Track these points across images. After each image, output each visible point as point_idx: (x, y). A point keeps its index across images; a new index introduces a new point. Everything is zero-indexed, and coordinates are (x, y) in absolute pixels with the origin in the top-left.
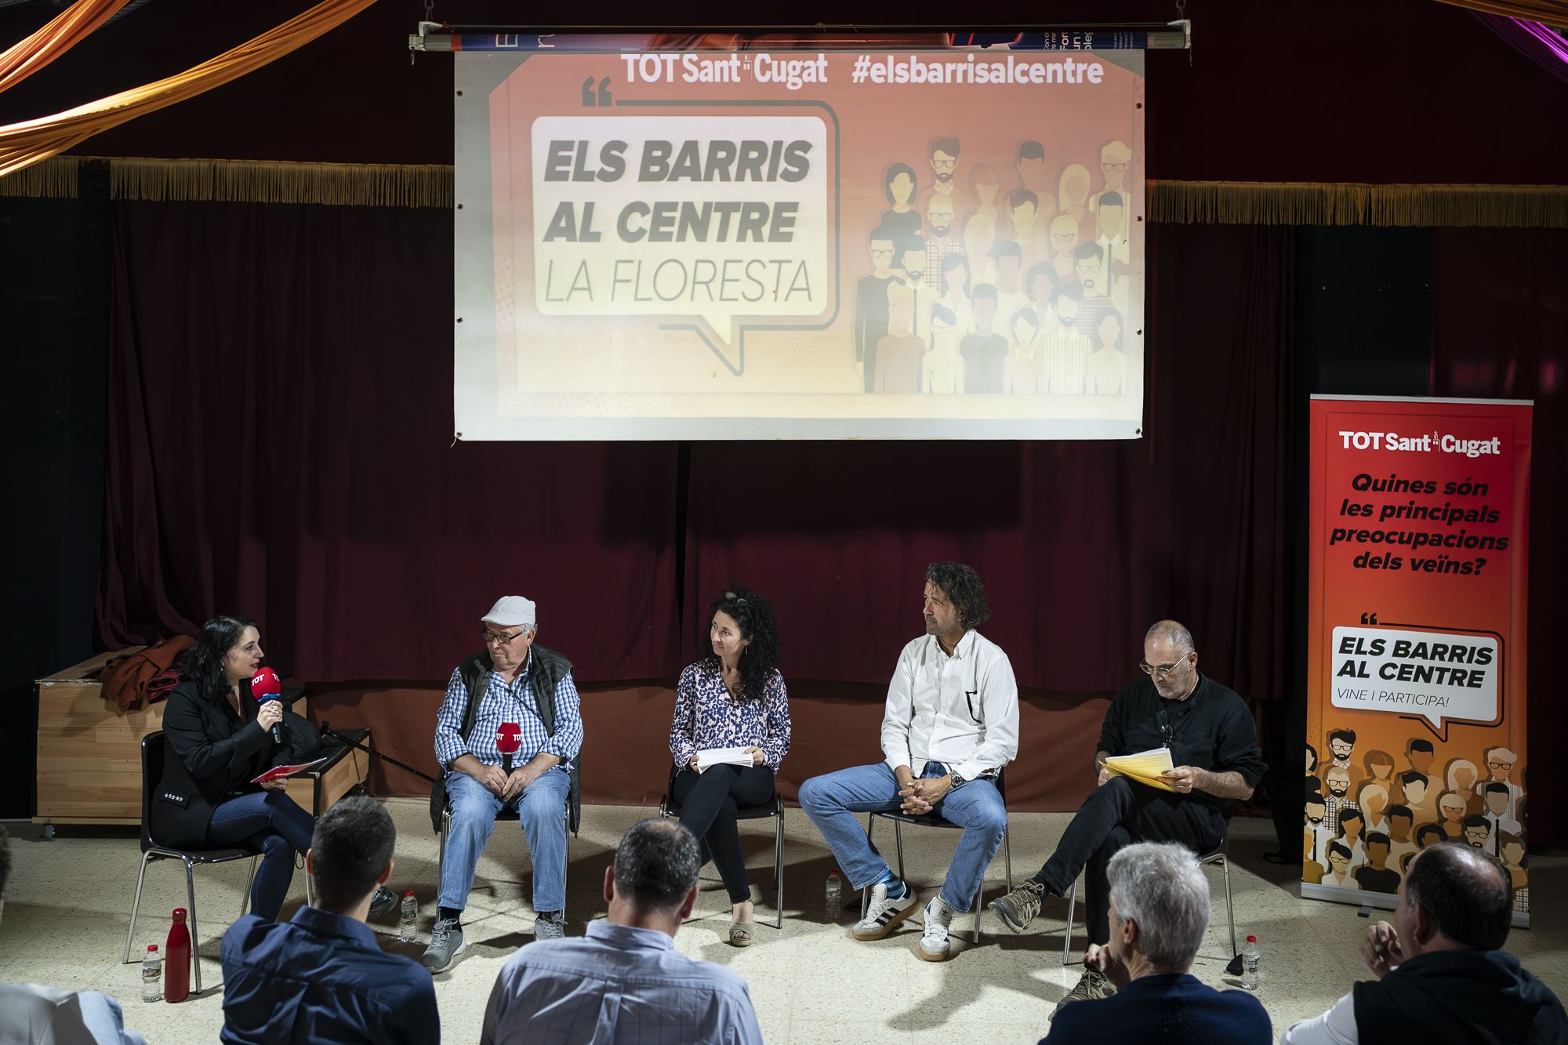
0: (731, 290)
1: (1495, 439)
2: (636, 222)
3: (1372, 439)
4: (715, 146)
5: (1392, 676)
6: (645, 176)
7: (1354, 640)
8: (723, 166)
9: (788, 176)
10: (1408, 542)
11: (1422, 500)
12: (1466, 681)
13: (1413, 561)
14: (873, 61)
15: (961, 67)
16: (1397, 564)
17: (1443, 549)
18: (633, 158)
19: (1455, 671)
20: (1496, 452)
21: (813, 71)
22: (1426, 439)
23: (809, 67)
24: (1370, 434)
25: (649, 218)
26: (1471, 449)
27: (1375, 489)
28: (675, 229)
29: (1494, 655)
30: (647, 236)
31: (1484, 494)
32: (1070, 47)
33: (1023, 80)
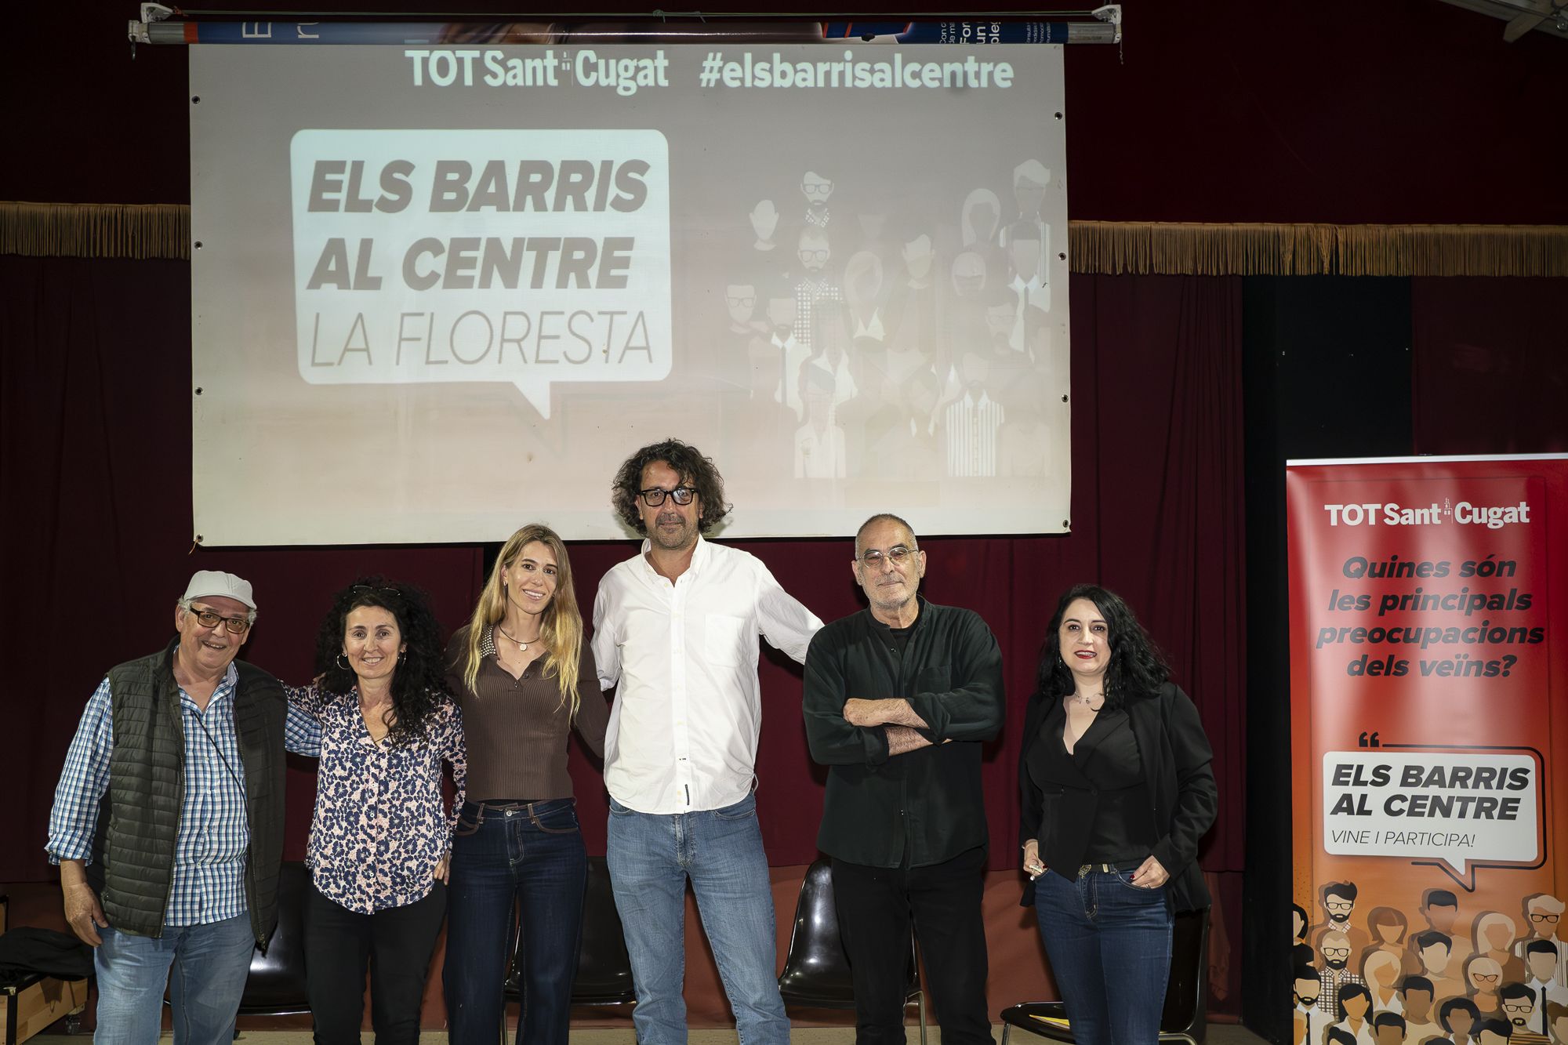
0: (549, 349)
1: (1523, 504)
2: (427, 263)
3: (1366, 512)
4: (527, 167)
5: (1401, 811)
6: (438, 205)
7: (1350, 767)
8: (538, 191)
9: (620, 205)
12: (1496, 813)
14: (725, 60)
15: (836, 68)
16: (1404, 667)
17: (1462, 646)
18: (422, 183)
19: (1482, 800)
20: (1525, 520)
21: (650, 72)
22: (1435, 509)
23: (645, 68)
24: (1363, 505)
25: (444, 258)
26: (1496, 517)
27: (1373, 575)
28: (477, 273)
29: (1531, 777)
30: (441, 281)
31: (1510, 574)
32: (973, 40)
33: (914, 84)
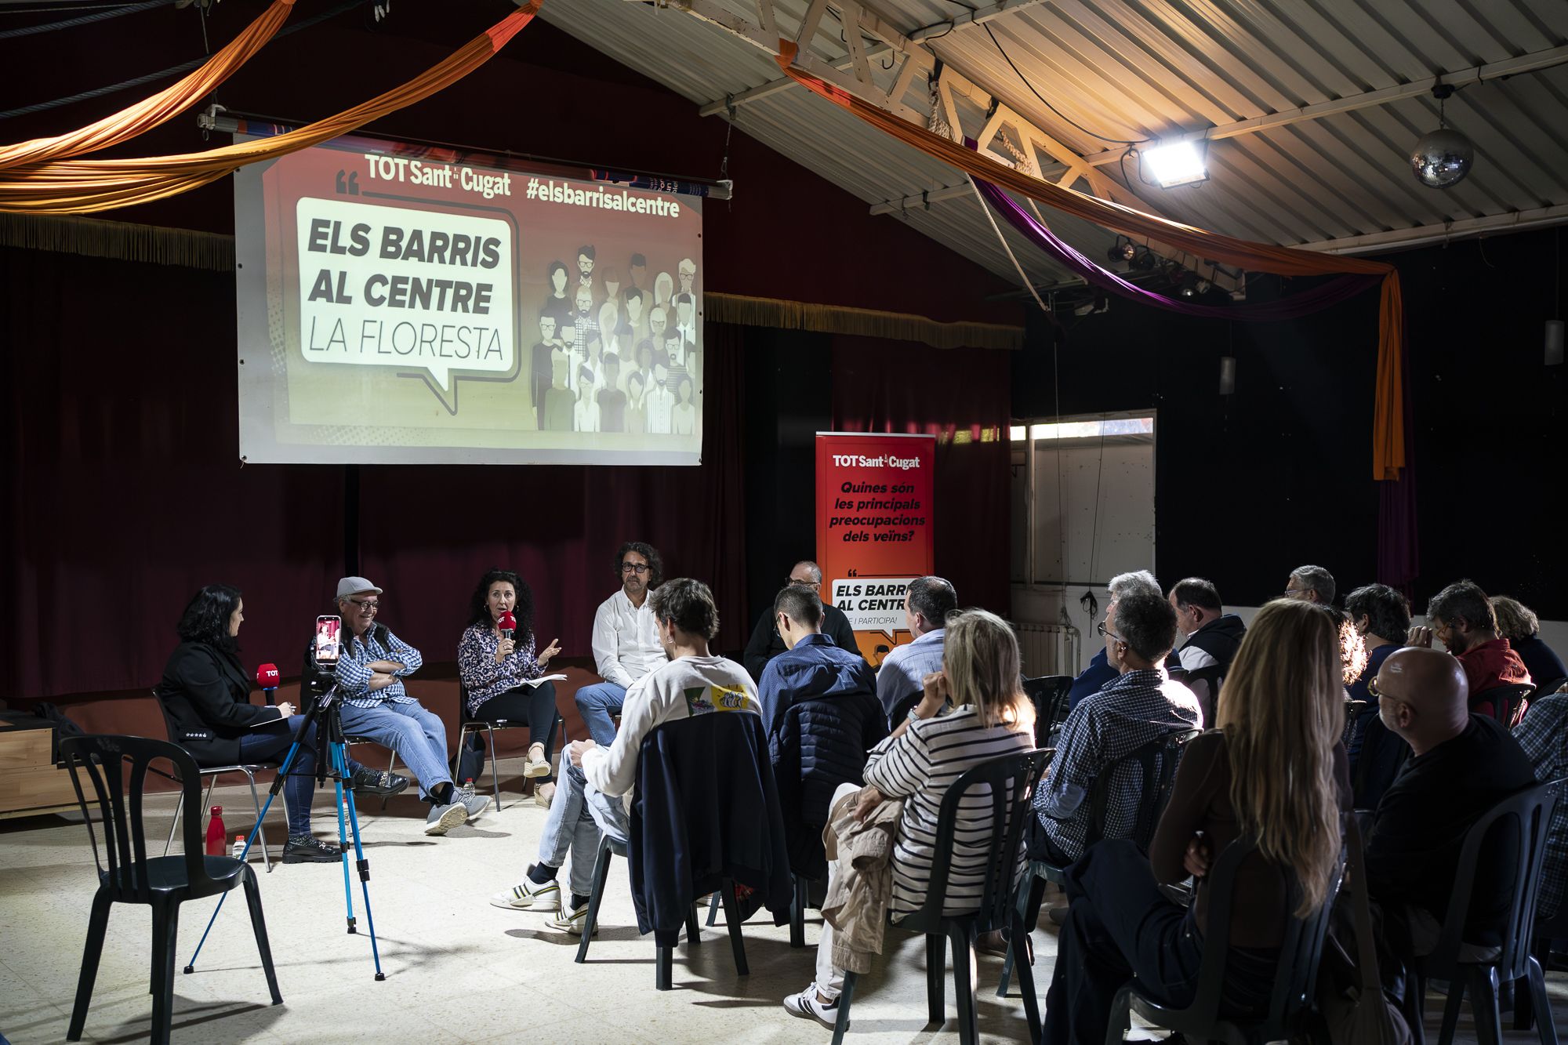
0: (448, 348)
1: (918, 458)
2: (378, 290)
3: (851, 459)
4: (435, 236)
5: (866, 608)
6: (384, 254)
7: (844, 587)
8: (441, 251)
9: (486, 265)
10: (872, 524)
11: (880, 497)
13: (875, 535)
14: (540, 184)
15: (595, 195)
16: (866, 538)
17: (891, 527)
18: (375, 238)
19: (900, 600)
20: (918, 466)
21: (501, 185)
22: (881, 459)
23: (498, 183)
24: (850, 456)
25: (388, 287)
26: (905, 464)
27: (854, 491)
28: (407, 298)
30: (386, 302)
31: (912, 492)
32: (665, 189)
33: (633, 210)
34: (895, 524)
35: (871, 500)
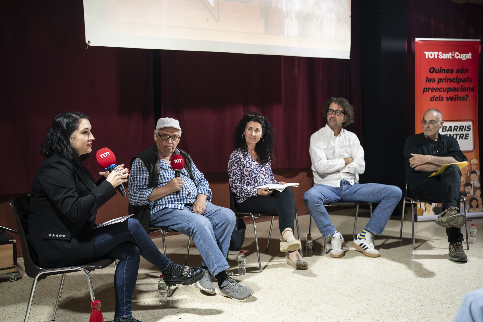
1: (470, 53)
3: (435, 54)
10: (445, 91)
11: (449, 76)
12: (464, 138)
13: (447, 98)
16: (442, 99)
17: (456, 93)
19: (461, 135)
20: (471, 58)
22: (450, 54)
24: (434, 52)
26: (464, 57)
27: (436, 72)
29: (472, 128)
31: (467, 73)
34: (458, 91)
35: (445, 78)
